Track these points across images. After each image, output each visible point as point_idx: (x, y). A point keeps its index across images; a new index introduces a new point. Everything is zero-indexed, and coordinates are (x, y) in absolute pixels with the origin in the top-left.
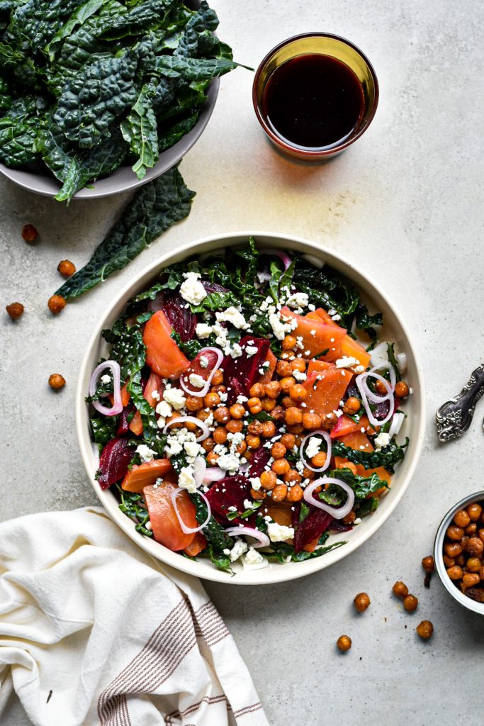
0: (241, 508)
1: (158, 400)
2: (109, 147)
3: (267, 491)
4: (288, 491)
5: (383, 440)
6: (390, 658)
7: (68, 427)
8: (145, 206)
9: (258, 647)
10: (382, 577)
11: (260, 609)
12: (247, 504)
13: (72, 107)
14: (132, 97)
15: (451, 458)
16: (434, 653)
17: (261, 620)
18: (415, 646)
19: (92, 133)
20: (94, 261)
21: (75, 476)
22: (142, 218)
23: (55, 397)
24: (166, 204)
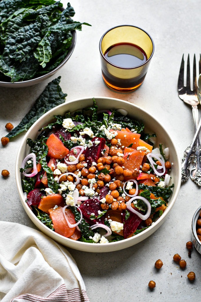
0: (97, 214)
1: (54, 168)
2: (29, 66)
3: (109, 205)
4: (119, 205)
5: (162, 184)
6: (176, 292)
7: (11, 194)
8: (45, 99)
9: (109, 290)
10: (168, 254)
11: (109, 272)
12: (100, 212)
13: (12, 44)
14: (39, 39)
15: (194, 199)
16: (197, 288)
17: (109, 277)
18: (187, 286)
19: (22, 53)
20: (22, 123)
21: (14, 215)
22: (43, 104)
23: (5, 181)
24: (54, 99)
